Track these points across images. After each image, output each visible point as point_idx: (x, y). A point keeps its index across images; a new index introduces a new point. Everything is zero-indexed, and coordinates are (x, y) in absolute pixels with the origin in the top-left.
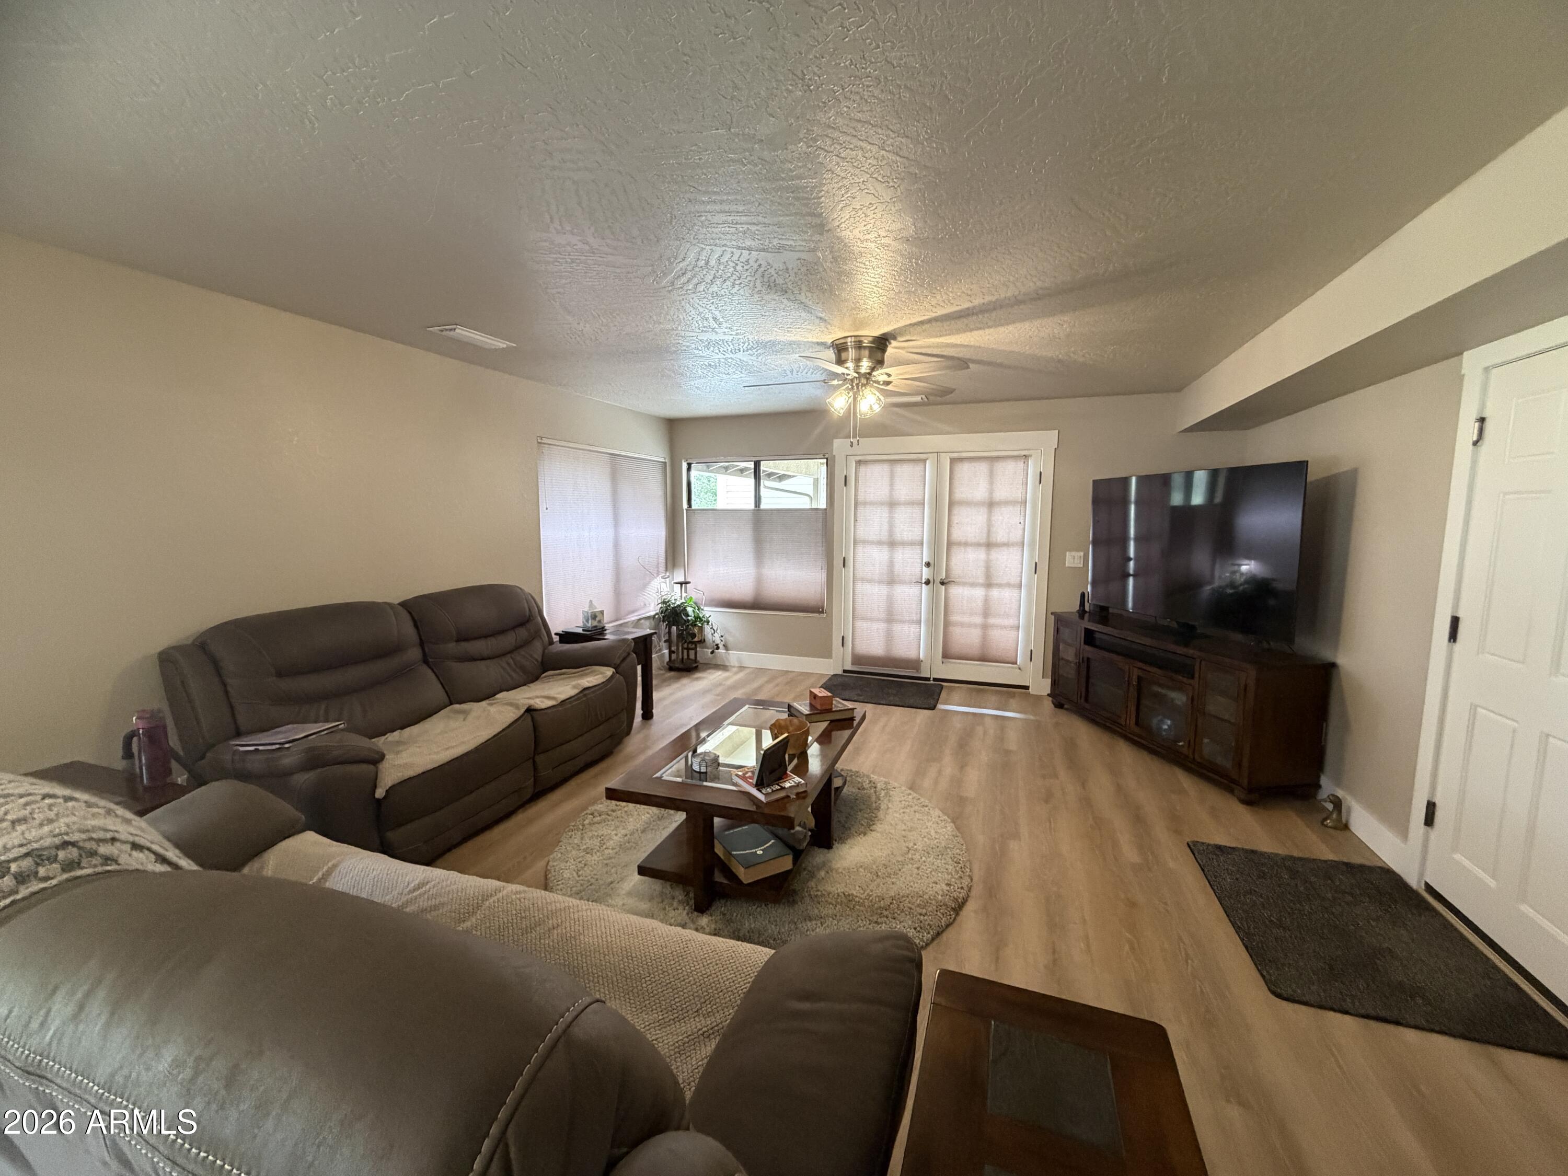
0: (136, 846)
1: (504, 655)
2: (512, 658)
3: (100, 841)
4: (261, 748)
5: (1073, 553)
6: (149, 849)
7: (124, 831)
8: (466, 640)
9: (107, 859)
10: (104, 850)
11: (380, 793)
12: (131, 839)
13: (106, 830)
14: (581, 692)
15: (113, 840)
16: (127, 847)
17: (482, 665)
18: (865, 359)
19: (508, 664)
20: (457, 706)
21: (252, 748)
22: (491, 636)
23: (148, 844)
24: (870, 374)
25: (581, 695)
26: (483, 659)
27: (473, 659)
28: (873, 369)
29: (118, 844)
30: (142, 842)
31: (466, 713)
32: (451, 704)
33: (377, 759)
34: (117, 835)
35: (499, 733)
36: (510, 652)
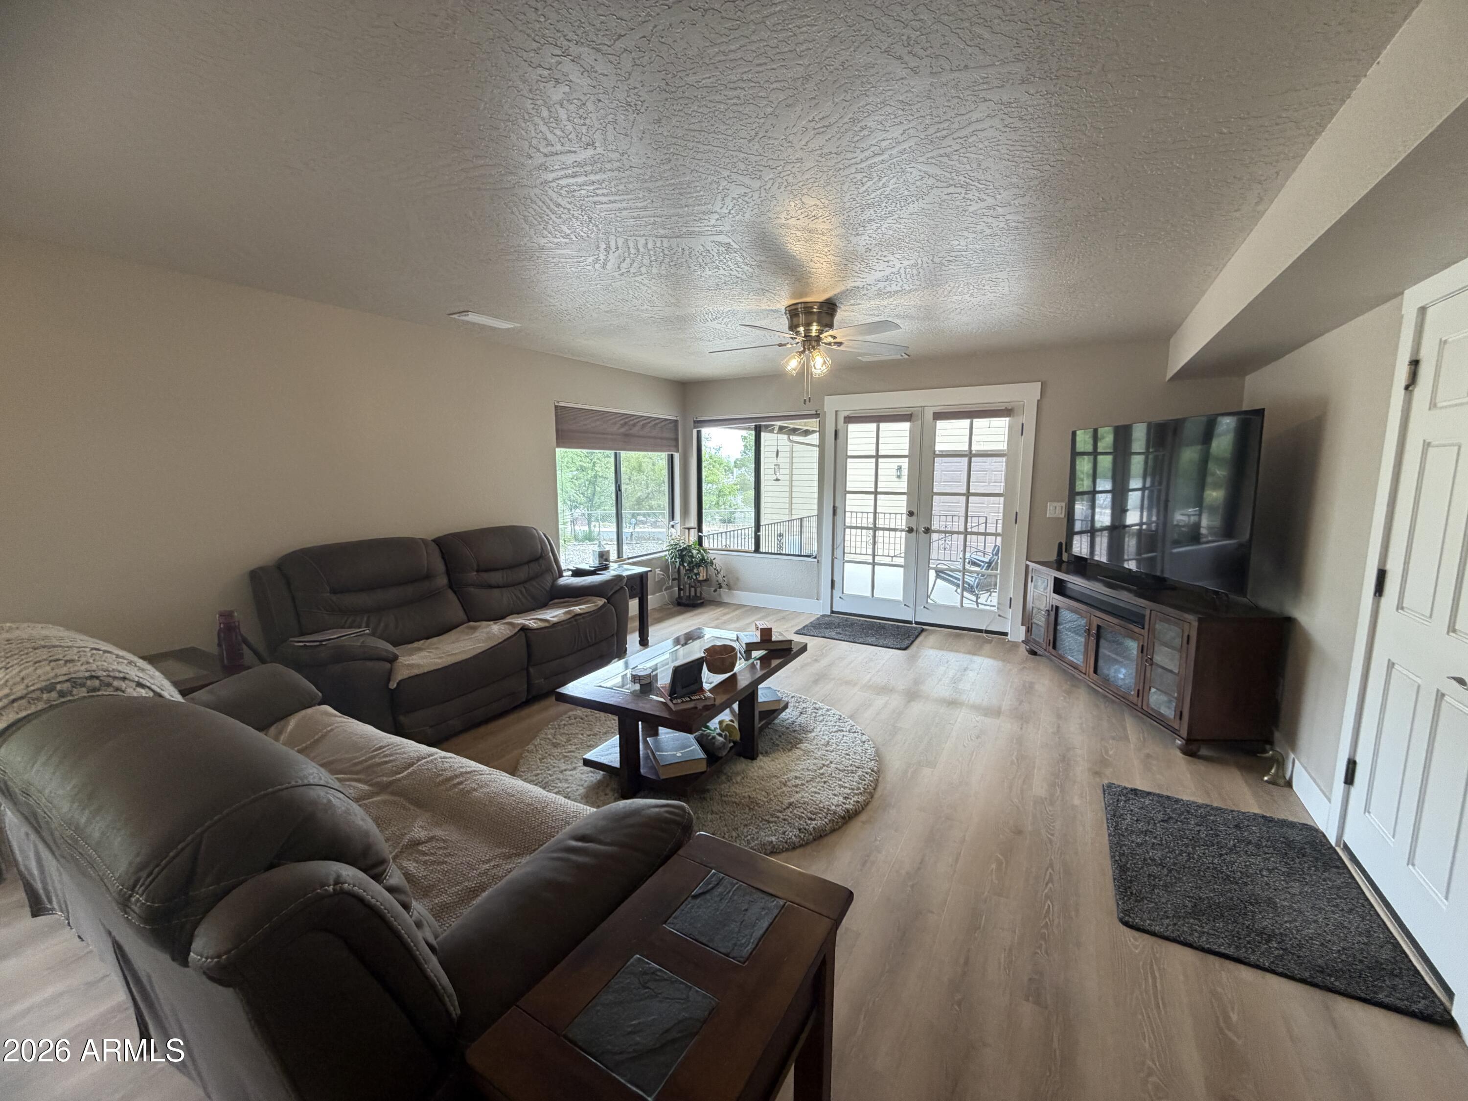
0: (140, 685)
1: (519, 584)
2: (525, 587)
3: (115, 678)
4: (307, 644)
5: (1055, 504)
6: (149, 688)
7: (133, 673)
8: (488, 570)
9: (117, 689)
10: (116, 683)
11: (393, 685)
12: (136, 679)
13: (120, 672)
14: (573, 617)
15: (124, 679)
16: (134, 685)
17: (496, 592)
18: (815, 324)
19: (521, 592)
20: (472, 624)
21: (302, 644)
22: (506, 568)
23: (148, 684)
24: (818, 336)
25: (573, 619)
26: (498, 587)
27: (491, 587)
28: (821, 332)
29: (127, 682)
30: (144, 682)
31: (475, 629)
32: (469, 621)
33: (392, 659)
34: (127, 676)
35: (495, 646)
36: (525, 582)
